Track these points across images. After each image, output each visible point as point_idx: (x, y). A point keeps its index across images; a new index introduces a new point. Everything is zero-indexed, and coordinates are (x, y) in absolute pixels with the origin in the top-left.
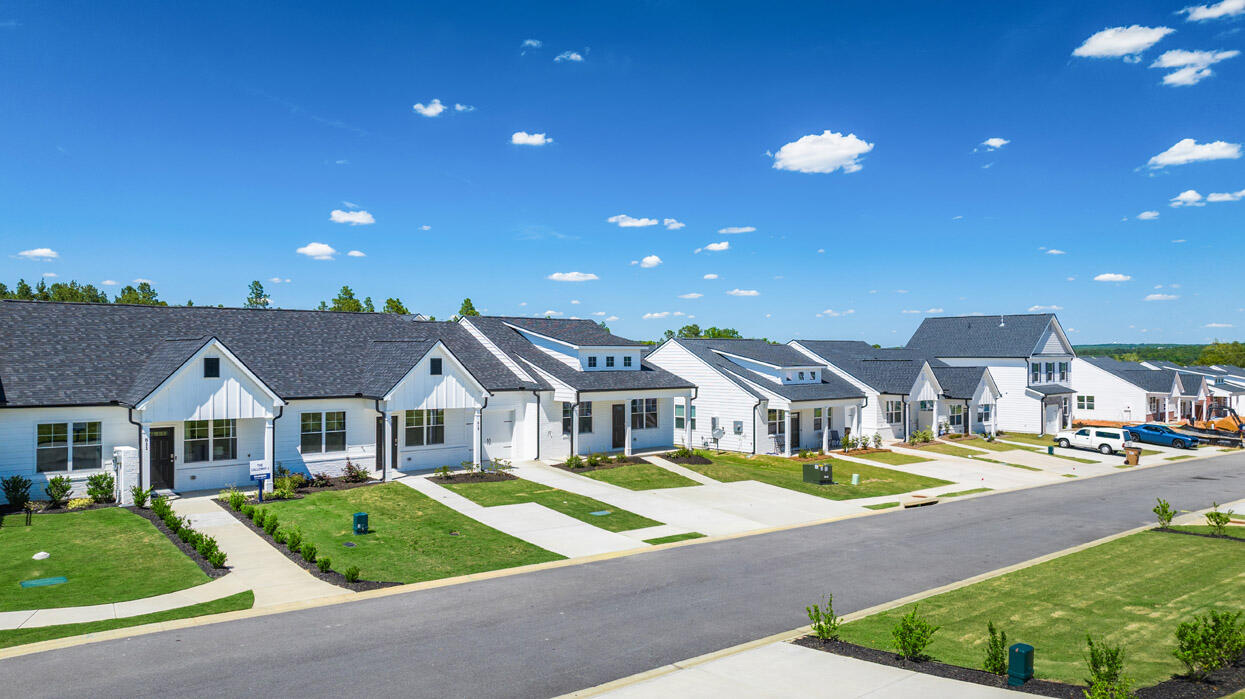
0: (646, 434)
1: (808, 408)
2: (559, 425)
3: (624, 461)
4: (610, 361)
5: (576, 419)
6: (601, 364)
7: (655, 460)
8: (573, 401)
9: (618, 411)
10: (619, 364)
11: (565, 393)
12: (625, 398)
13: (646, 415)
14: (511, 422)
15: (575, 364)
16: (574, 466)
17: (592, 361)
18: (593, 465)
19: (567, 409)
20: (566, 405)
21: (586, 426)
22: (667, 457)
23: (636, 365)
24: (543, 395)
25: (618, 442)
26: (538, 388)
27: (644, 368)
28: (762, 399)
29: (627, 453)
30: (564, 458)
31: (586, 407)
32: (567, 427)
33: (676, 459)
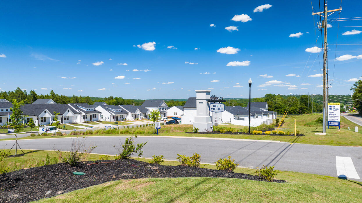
0: (94, 119)
1: (119, 115)
2: (83, 118)
3: (91, 122)
4: (90, 109)
5: (85, 117)
6: (88, 110)
7: (96, 122)
8: (85, 115)
9: (91, 116)
10: (91, 110)
11: (84, 114)
12: (92, 114)
13: (95, 116)
14: (76, 117)
15: (85, 110)
16: (85, 122)
17: (87, 110)
18: (87, 122)
19: (84, 116)
20: (84, 115)
21: (86, 118)
22: (97, 121)
23: (93, 110)
24: (81, 114)
25: (91, 120)
26: (80, 113)
27: (94, 110)
28: (112, 114)
29: (92, 121)
30: (84, 122)
31: (86, 116)
32: (84, 118)
33: (98, 122)
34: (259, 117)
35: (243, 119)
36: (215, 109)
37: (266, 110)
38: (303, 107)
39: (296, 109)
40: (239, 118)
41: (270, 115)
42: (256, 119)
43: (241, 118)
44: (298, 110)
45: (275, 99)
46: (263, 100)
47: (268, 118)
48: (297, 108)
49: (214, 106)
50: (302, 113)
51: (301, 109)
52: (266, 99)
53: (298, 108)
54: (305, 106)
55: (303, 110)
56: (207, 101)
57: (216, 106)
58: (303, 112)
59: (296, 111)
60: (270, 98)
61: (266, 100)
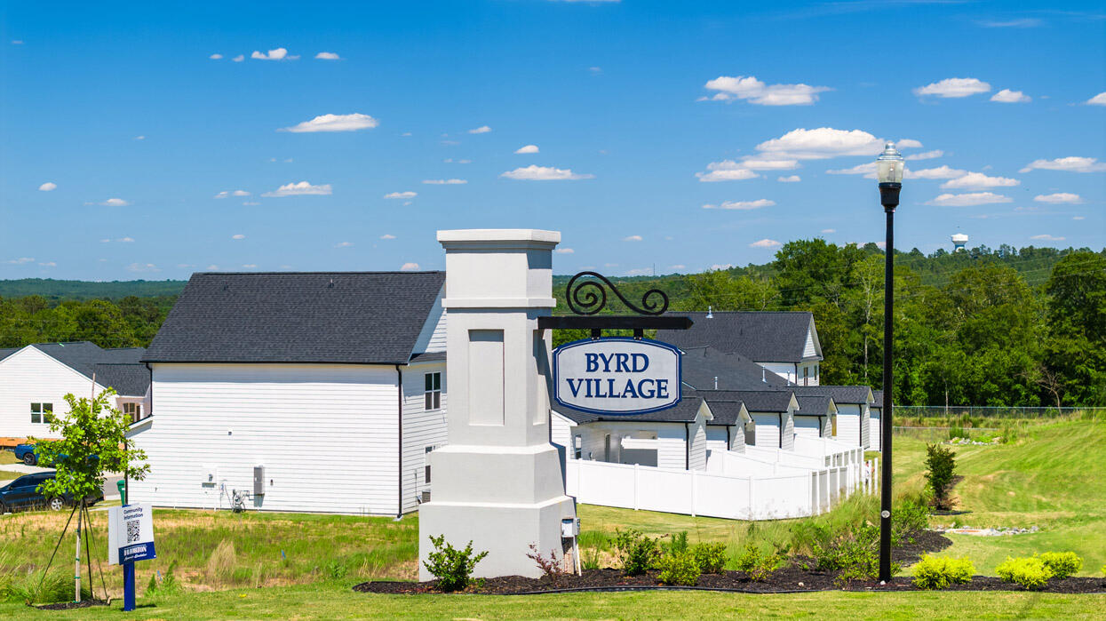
34: (766, 432)
35: (649, 458)
36: (604, 388)
37: (806, 374)
38: (1072, 346)
39: (1019, 368)
40: (613, 444)
41: (839, 417)
42: (741, 450)
43: (629, 443)
44: (1034, 375)
45: (859, 287)
46: (766, 288)
47: (830, 446)
48: (1028, 359)
49: (592, 361)
50: (1067, 397)
51: (1056, 364)
52: (788, 282)
53: (1036, 358)
54: (1084, 341)
55: (1071, 373)
56: (535, 324)
57: (613, 365)
58: (1072, 389)
59: (1024, 382)
60: (816, 276)
61: (786, 292)
